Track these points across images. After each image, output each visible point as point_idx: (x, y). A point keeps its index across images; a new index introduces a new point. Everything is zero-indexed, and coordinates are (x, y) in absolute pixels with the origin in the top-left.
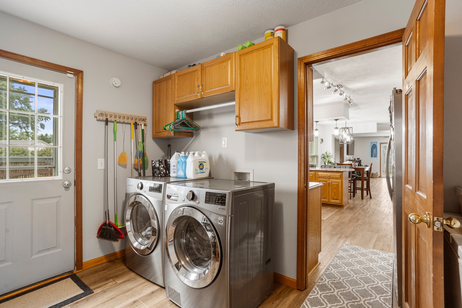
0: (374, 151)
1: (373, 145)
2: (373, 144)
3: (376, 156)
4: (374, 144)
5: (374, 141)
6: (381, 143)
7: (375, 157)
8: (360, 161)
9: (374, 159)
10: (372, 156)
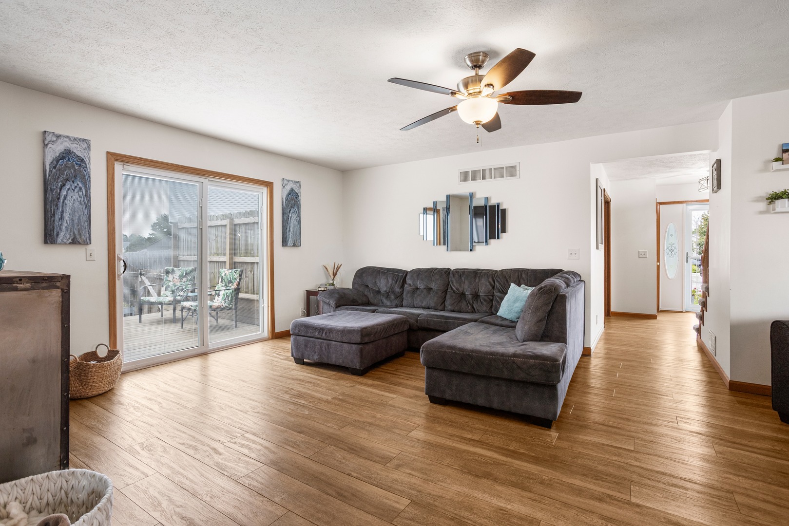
2: (58, 148)
6: (113, 158)
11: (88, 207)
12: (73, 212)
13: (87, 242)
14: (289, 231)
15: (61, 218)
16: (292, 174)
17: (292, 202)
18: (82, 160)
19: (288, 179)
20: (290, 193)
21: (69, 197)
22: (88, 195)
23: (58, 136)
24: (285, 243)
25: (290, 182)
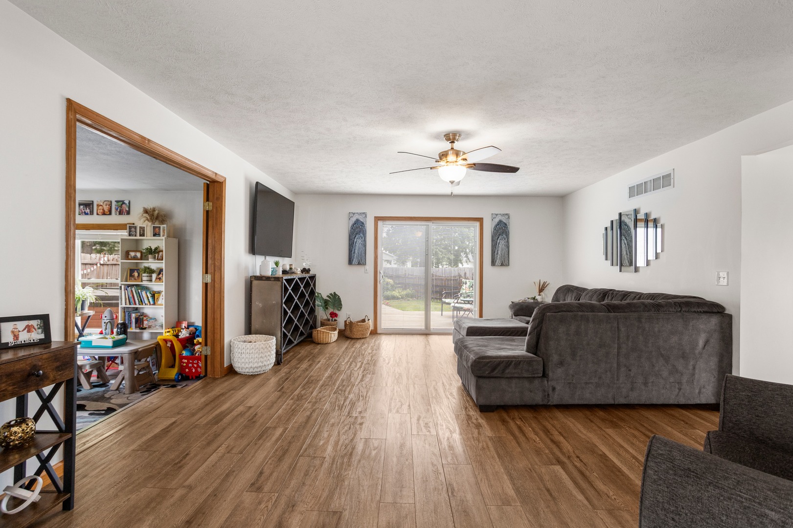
0: (358, 242)
1: (355, 223)
2: (354, 219)
3: (362, 262)
4: (357, 220)
5: (357, 207)
6: (377, 219)
7: (359, 264)
8: (313, 278)
9: (357, 270)
10: (350, 262)
11: (365, 246)
12: (359, 249)
13: (365, 264)
14: (497, 254)
15: (354, 253)
16: (500, 209)
17: (502, 230)
18: (363, 223)
19: (496, 213)
20: (499, 224)
21: (357, 242)
22: (365, 241)
23: (354, 214)
24: (493, 263)
25: (499, 215)
